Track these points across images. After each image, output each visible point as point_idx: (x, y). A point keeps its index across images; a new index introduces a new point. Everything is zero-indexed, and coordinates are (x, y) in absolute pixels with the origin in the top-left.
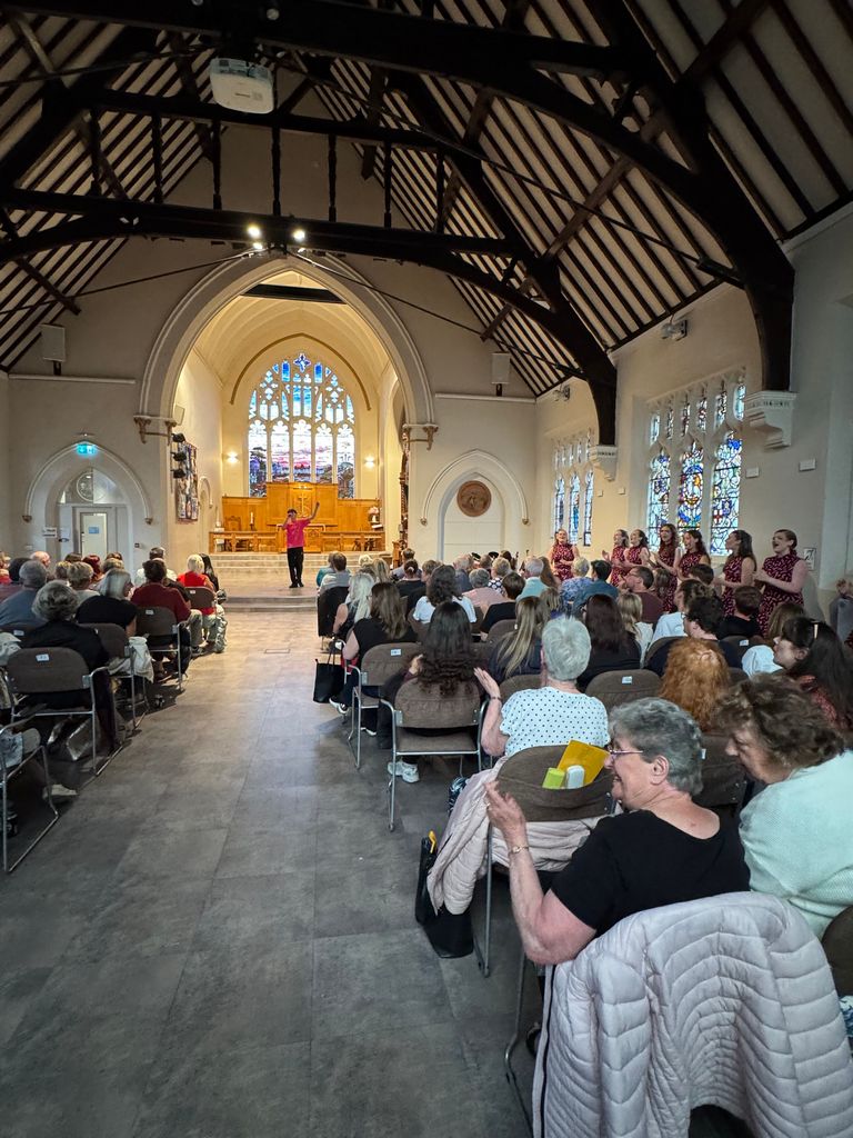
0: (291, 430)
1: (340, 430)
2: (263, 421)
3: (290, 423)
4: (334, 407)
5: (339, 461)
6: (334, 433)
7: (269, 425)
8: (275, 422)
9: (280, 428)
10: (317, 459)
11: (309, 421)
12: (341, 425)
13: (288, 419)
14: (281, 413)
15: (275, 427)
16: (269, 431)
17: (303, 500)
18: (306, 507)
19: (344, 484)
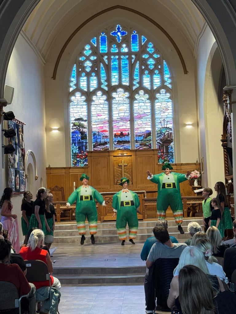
0: (110, 99)
1: (158, 95)
2: (83, 93)
3: (109, 93)
4: (151, 73)
5: (158, 127)
7: (89, 96)
8: (94, 93)
9: (99, 99)
10: (136, 126)
11: (127, 89)
12: (158, 91)
13: (106, 89)
14: (100, 83)
15: (94, 98)
16: (89, 102)
17: (123, 167)
18: (127, 174)
19: (163, 149)
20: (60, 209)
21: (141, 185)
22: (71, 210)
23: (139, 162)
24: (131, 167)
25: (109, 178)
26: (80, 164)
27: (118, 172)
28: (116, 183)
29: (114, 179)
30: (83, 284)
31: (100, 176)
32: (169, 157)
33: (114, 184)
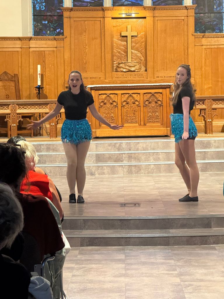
17: (129, 39)
18: (136, 52)
19: (204, 6)
20: (18, 114)
21: (162, 74)
22: (32, 118)
23: (159, 29)
24: (144, 39)
25: (103, 58)
26: (48, 32)
27: (120, 48)
28: (116, 69)
29: (113, 61)
30: (88, 247)
31: (86, 55)
32: (215, 21)
33: (113, 71)
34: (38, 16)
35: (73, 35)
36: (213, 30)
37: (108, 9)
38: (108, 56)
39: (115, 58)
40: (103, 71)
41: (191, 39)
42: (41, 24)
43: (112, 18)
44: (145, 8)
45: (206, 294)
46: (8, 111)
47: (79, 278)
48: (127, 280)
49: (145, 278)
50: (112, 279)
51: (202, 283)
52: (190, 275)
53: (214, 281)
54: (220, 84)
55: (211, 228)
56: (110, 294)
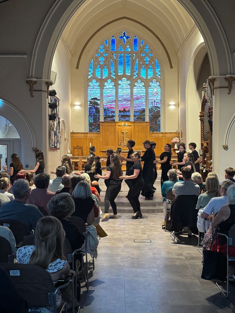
0: (116, 86)
1: (151, 83)
3: (116, 81)
4: (147, 67)
5: (150, 106)
6: (147, 86)
7: (102, 82)
8: (106, 80)
9: (109, 85)
10: (134, 105)
11: (129, 78)
12: (151, 80)
13: (114, 77)
14: (110, 74)
15: (106, 84)
16: (102, 87)
18: (127, 139)
19: (153, 122)
20: (82, 162)
21: (137, 147)
23: (136, 130)
24: (130, 134)
25: (115, 141)
26: (94, 131)
27: (121, 137)
28: (120, 145)
31: (108, 139)
32: (157, 127)
33: (118, 146)
34: (91, 125)
35: (103, 132)
36: (157, 131)
37: (117, 122)
38: (117, 140)
39: (119, 141)
40: (115, 145)
41: (148, 134)
42: (92, 128)
43: (119, 126)
44: (131, 122)
45: (154, 232)
46: (78, 160)
47: (105, 225)
48: (124, 226)
49: (131, 226)
50: (118, 226)
51: (153, 228)
52: (148, 225)
53: (157, 227)
54: (159, 151)
55: (156, 206)
56: (117, 232)
